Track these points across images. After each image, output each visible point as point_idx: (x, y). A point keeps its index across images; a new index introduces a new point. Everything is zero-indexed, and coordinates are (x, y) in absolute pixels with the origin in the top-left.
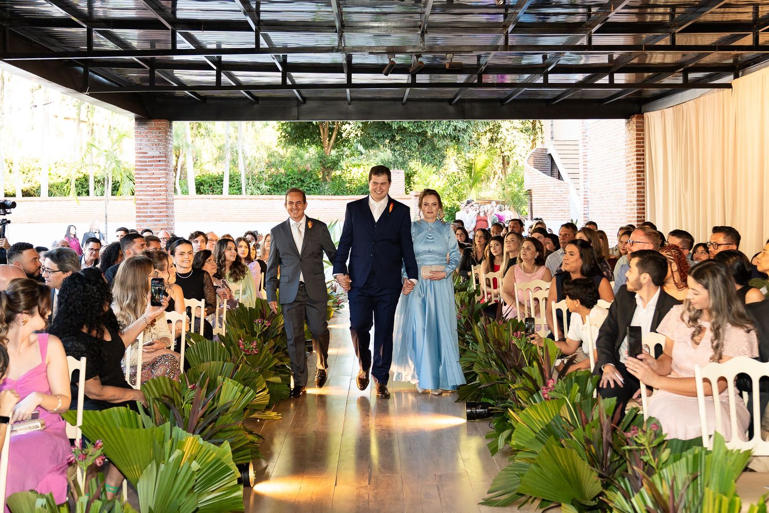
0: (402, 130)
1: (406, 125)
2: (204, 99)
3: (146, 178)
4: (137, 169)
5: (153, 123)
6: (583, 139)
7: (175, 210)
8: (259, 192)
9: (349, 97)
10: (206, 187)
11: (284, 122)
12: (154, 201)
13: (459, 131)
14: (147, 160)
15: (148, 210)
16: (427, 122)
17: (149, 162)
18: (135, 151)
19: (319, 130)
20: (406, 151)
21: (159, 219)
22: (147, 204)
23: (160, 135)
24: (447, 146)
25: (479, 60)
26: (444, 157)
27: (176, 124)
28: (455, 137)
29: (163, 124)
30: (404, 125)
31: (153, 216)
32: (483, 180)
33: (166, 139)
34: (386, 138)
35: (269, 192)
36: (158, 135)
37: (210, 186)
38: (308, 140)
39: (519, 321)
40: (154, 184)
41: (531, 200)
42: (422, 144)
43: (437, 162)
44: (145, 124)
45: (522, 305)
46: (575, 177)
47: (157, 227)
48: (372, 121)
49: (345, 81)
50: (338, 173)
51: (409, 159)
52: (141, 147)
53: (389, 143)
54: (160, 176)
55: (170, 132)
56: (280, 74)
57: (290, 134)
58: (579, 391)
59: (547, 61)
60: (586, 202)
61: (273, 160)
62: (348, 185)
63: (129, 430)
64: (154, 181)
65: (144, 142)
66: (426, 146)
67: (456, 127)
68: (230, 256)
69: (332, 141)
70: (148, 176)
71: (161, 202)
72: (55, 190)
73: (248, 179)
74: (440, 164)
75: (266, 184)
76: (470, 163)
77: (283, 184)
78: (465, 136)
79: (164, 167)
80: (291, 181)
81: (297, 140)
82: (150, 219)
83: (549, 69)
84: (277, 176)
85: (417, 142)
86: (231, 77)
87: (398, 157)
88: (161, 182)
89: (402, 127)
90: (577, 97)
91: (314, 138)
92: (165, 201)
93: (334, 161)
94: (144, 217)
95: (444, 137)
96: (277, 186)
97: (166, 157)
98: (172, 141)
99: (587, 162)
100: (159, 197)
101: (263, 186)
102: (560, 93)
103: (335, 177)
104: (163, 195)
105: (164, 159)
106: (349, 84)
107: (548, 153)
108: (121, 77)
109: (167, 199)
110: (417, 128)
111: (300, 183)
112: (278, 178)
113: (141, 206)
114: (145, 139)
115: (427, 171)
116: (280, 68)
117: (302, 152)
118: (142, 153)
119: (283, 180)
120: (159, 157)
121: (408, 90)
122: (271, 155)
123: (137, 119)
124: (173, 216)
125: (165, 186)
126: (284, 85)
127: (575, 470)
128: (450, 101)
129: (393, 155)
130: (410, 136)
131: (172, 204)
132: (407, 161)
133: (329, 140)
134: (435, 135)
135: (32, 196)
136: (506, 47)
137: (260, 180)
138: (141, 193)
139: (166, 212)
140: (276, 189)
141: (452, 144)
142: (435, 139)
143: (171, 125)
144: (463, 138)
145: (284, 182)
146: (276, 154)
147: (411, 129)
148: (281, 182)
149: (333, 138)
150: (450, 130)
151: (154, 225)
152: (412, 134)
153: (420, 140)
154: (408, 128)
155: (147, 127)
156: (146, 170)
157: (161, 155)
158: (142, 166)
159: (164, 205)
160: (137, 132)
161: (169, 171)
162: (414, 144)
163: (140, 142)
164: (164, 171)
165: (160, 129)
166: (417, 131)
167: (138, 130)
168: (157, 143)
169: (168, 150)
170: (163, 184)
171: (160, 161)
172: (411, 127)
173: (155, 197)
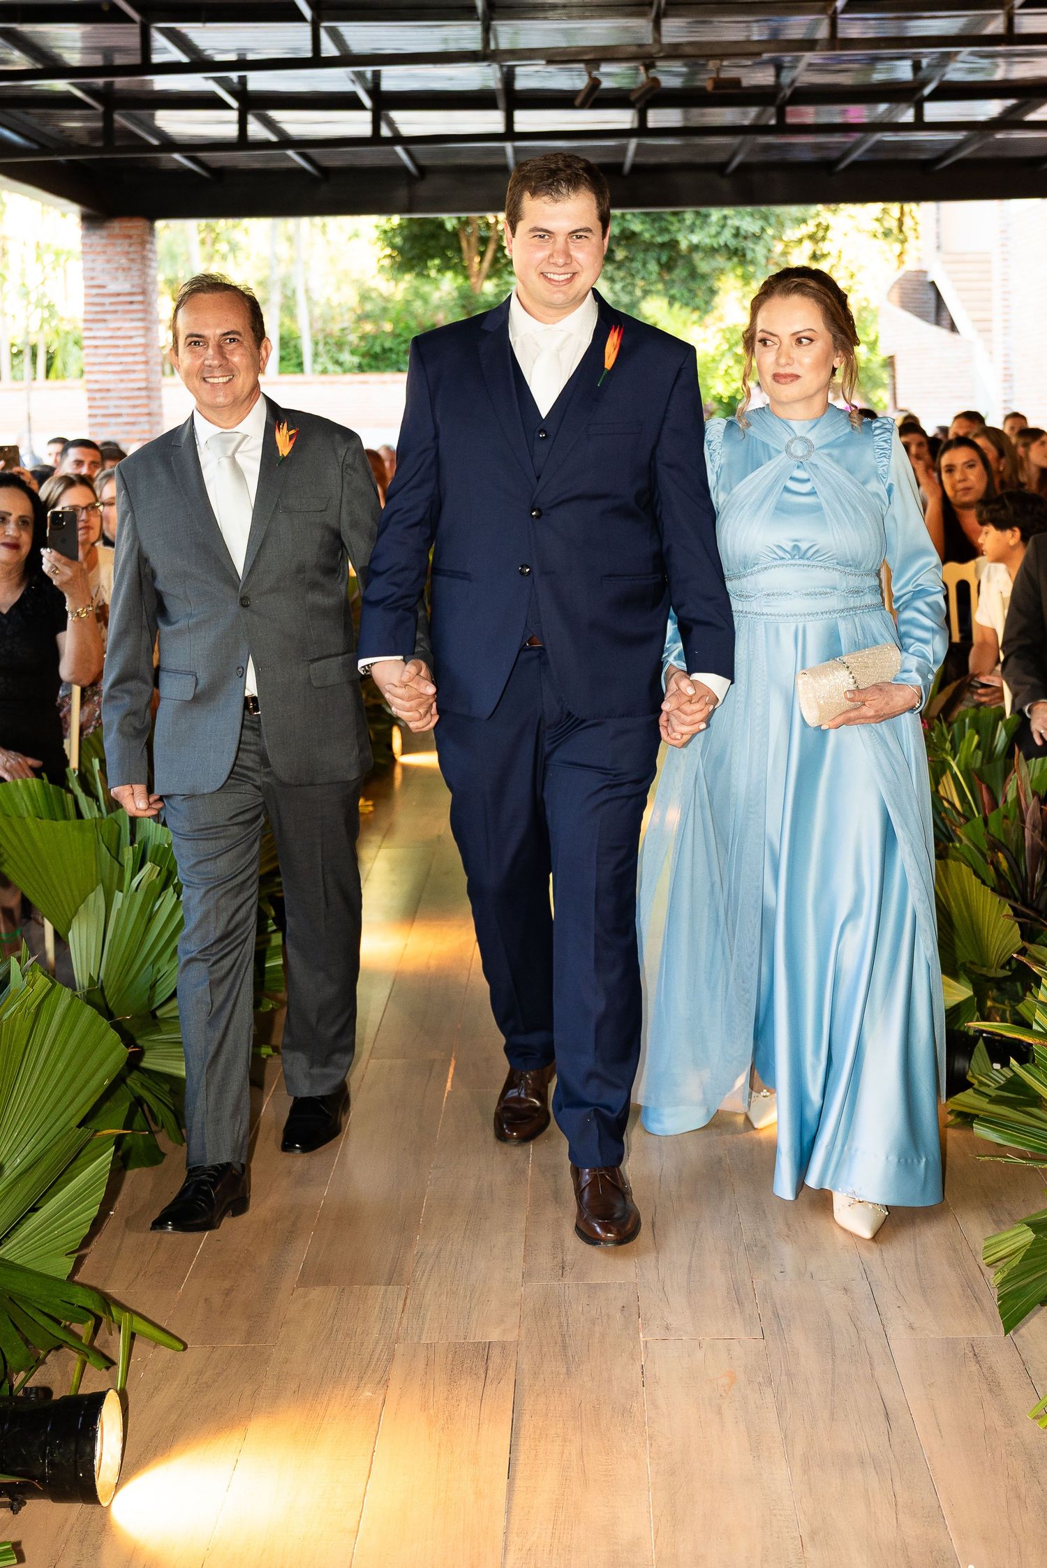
0: (628, 237)
1: (636, 226)
2: (219, 173)
3: (105, 338)
4: (86, 321)
5: (117, 226)
6: (1003, 245)
8: (338, 369)
9: (511, 160)
12: (123, 385)
13: (745, 238)
14: (107, 300)
15: (112, 403)
17: (111, 304)
18: (83, 282)
19: (459, 242)
20: (637, 282)
21: (132, 419)
22: (108, 390)
23: (131, 249)
24: (722, 271)
25: (778, 76)
26: (713, 292)
27: (162, 226)
28: (736, 251)
29: (137, 227)
30: (633, 227)
31: (120, 415)
33: (144, 258)
35: (361, 368)
38: (437, 262)
40: (120, 351)
41: (893, 377)
42: (667, 267)
43: (699, 301)
44: (100, 227)
46: (984, 328)
47: (130, 437)
49: (500, 128)
51: (644, 297)
52: (94, 274)
54: (132, 333)
55: (152, 243)
56: (367, 116)
57: (400, 250)
58: (978, 746)
59: (921, 75)
60: (1008, 377)
61: (369, 307)
63: (46, 823)
64: (121, 343)
65: (100, 263)
66: (678, 270)
70: (108, 334)
71: (137, 386)
73: (316, 344)
74: (706, 308)
75: (353, 353)
77: (388, 355)
78: (757, 249)
79: (140, 315)
81: (415, 262)
82: (113, 420)
83: (927, 91)
84: (375, 337)
85: (659, 262)
86: (270, 124)
87: (622, 294)
88: (135, 346)
89: (627, 233)
90: (986, 154)
91: (450, 259)
92: (143, 385)
94: (104, 416)
95: (713, 251)
96: (375, 357)
97: (144, 293)
98: (155, 261)
99: (1009, 293)
100: (133, 376)
101: (348, 358)
102: (950, 146)
104: (140, 371)
105: (140, 298)
106: (510, 134)
107: (930, 278)
108: (48, 129)
112: (378, 342)
113: (97, 394)
114: (103, 257)
116: (367, 102)
117: (426, 288)
118: (94, 286)
119: (387, 346)
120: (131, 294)
121: (633, 143)
122: (364, 298)
123: (85, 218)
124: (161, 415)
125: (143, 353)
126: (376, 139)
127: (968, 906)
128: (721, 168)
130: (646, 250)
131: (159, 390)
132: (638, 302)
133: (481, 262)
134: (694, 248)
136: (835, 42)
137: (340, 345)
138: (96, 368)
139: (146, 406)
140: (373, 363)
141: (729, 265)
142: (695, 254)
143: (152, 230)
144: (753, 250)
145: (391, 350)
146: (374, 295)
147: (647, 236)
148: (384, 351)
149: (489, 255)
150: (727, 236)
151: (123, 432)
152: (649, 246)
153: (664, 259)
154: (641, 234)
155: (104, 233)
156: (105, 321)
157: (134, 290)
158: (97, 313)
159: (144, 393)
160: (84, 245)
161: (150, 322)
162: (653, 267)
163: (90, 265)
164: (140, 324)
165: (130, 237)
166: (659, 240)
167: (88, 241)
168: (126, 266)
169: (149, 280)
170: (140, 350)
171: (131, 303)
172: (647, 230)
173: (124, 376)
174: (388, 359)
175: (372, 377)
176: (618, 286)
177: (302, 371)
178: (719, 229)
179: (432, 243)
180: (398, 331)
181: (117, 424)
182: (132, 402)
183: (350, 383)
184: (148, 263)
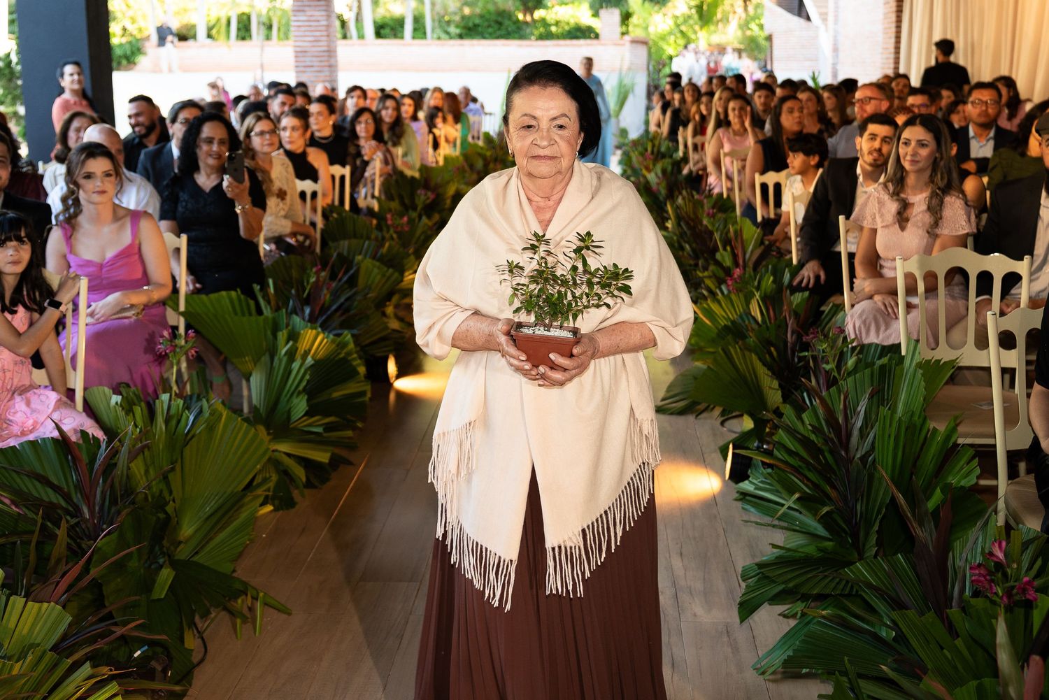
3: (305, 21)
4: (294, 11)
7: (339, 59)
8: (447, 37)
10: (386, 31)
12: (314, 49)
15: (307, 59)
21: (319, 69)
22: (305, 52)
31: (312, 66)
32: (718, 22)
35: (461, 37)
37: (393, 29)
39: (725, 196)
40: (312, 29)
41: (772, 46)
45: (730, 178)
46: (824, 18)
50: (542, 13)
54: (319, 18)
58: (772, 283)
60: (836, 49)
62: (553, 28)
63: (238, 317)
64: (312, 24)
68: (387, 115)
70: (306, 19)
71: (321, 49)
74: (663, 2)
75: (457, 26)
76: (699, 2)
79: (324, 8)
80: (486, 24)
82: (308, 69)
84: (470, 17)
88: (321, 26)
92: (326, 49)
94: (305, 66)
96: (469, 29)
100: (320, 44)
101: (453, 30)
103: (539, 18)
104: (324, 41)
111: (496, 27)
112: (472, 20)
113: (300, 54)
115: (649, 10)
119: (476, 23)
124: (336, 66)
125: (327, 31)
131: (335, 51)
135: (187, 40)
137: (449, 22)
138: (299, 38)
139: (328, 61)
140: (468, 33)
145: (479, 25)
148: (475, 25)
156: (303, 11)
158: (300, 6)
159: (326, 54)
161: (331, 11)
164: (323, 13)
170: (323, 28)
173: (315, 44)
175: (467, 42)
177: (426, 38)
180: (483, 13)
182: (319, 59)
183: (454, 45)
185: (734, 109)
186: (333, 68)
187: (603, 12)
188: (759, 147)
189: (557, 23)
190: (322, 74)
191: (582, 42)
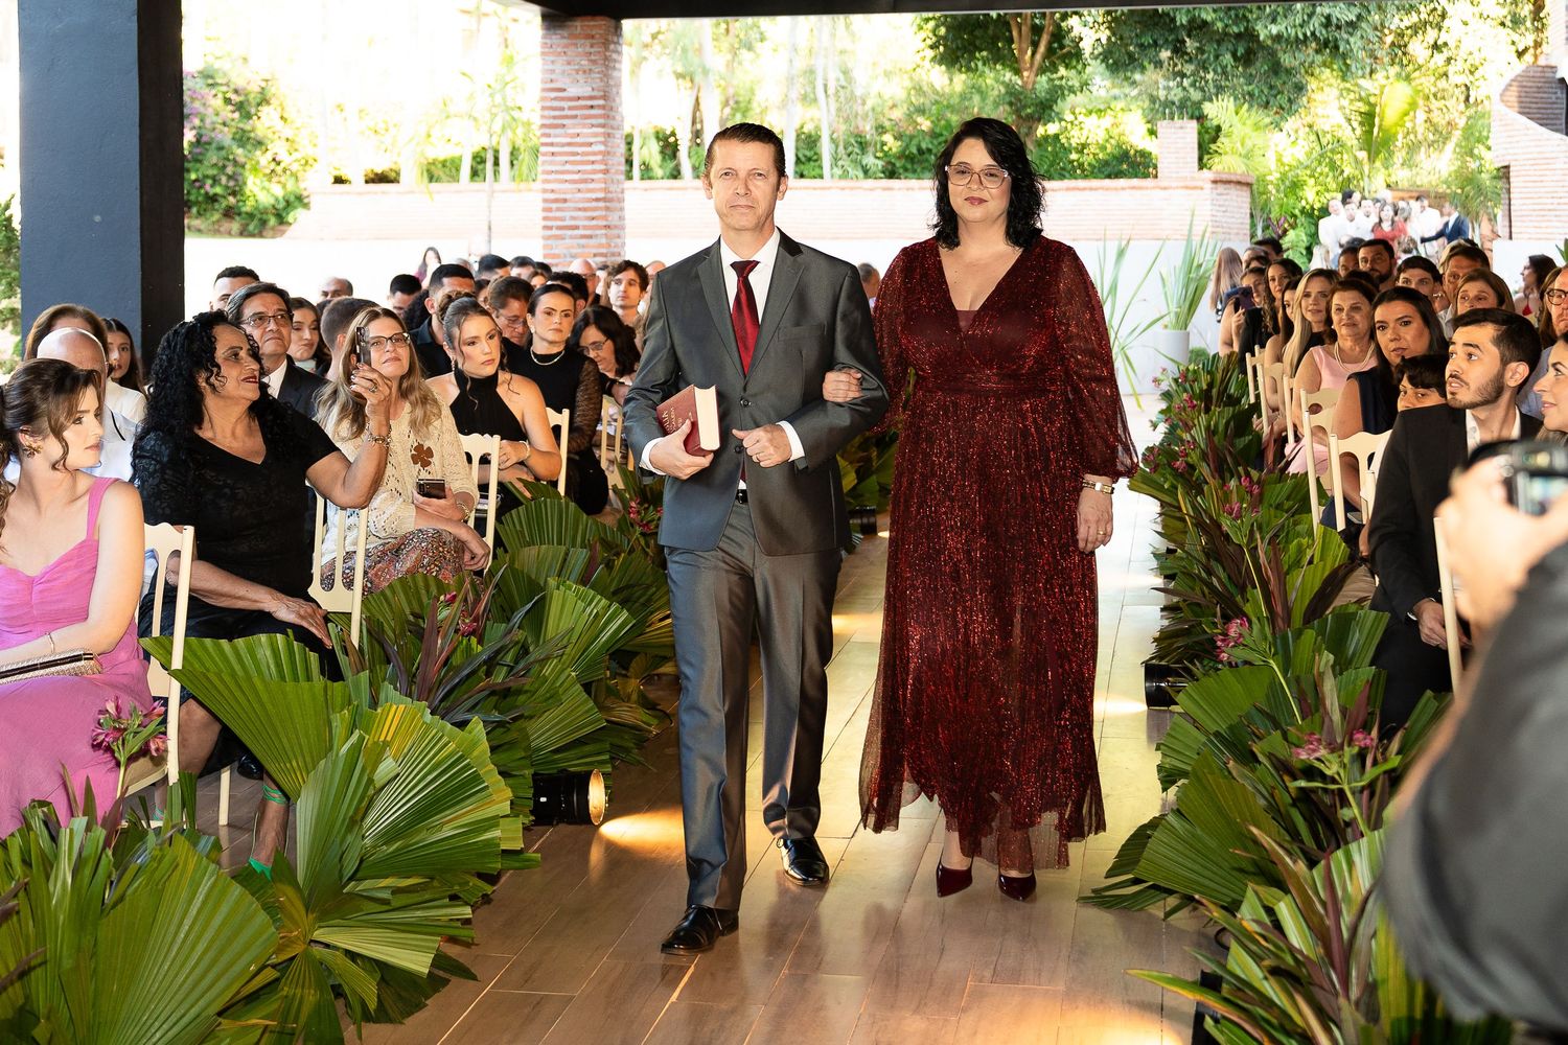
0: (1198, 27)
1: (1208, 17)
3: (563, 145)
4: (543, 126)
5: (578, 25)
7: (628, 214)
8: (861, 173)
11: (931, 15)
12: (580, 195)
13: (1339, 27)
14: (566, 104)
15: (568, 215)
16: (1259, 8)
17: (570, 108)
18: (540, 86)
19: (1011, 32)
20: (1210, 76)
21: (588, 232)
22: (565, 201)
23: (592, 50)
24: (1311, 65)
26: (1300, 88)
27: (628, 24)
28: (1326, 44)
29: (600, 27)
30: (1204, 16)
31: (577, 228)
33: (606, 58)
34: (1161, 47)
35: (891, 173)
36: (588, 49)
38: (985, 53)
40: (578, 158)
41: (1508, 191)
42: (1247, 59)
43: (1282, 100)
44: (561, 27)
47: (586, 250)
48: (1125, 9)
50: (1052, 128)
51: (1215, 94)
52: (553, 77)
53: (1171, 58)
54: (592, 140)
55: (618, 43)
57: (943, 41)
61: (920, 100)
62: (1074, 156)
64: (579, 150)
65: (559, 67)
66: (1258, 64)
67: (1328, 18)
69: (1038, 57)
70: (568, 140)
71: (594, 196)
72: (438, 172)
73: (837, 147)
74: (1288, 108)
76: (1369, 104)
77: (926, 156)
78: (1352, 40)
79: (601, 121)
81: (959, 54)
82: (570, 232)
84: (912, 138)
85: (1234, 55)
87: (1191, 90)
88: (594, 154)
89: (1199, 21)
91: (999, 50)
92: (601, 195)
93: (1042, 103)
94: (560, 228)
95: (1300, 43)
96: (911, 158)
98: (620, 62)
100: (591, 186)
101: (875, 162)
103: (1046, 138)
104: (599, 181)
105: (601, 102)
107: (1558, 76)
109: (606, 190)
110: (1236, 23)
112: (915, 142)
113: (553, 204)
114: (563, 58)
115: (1249, 122)
118: (553, 89)
119: (924, 146)
120: (591, 98)
123: (544, 17)
124: (622, 228)
125: (604, 161)
129: (1180, 84)
130: (1219, 43)
131: (621, 201)
133: (1033, 54)
134: (1278, 38)
135: (391, 181)
137: (862, 146)
138: (553, 176)
139: (605, 218)
140: (909, 166)
141: (1319, 59)
142: (1277, 46)
143: (618, 30)
144: (1348, 42)
145: (929, 151)
146: (928, 89)
147: (1220, 25)
148: (921, 151)
149: (1042, 49)
150: (1316, 23)
151: (579, 246)
152: (1222, 38)
153: (1241, 51)
154: (1213, 23)
155: (565, 34)
156: (562, 127)
157: (595, 93)
158: (554, 117)
159: (601, 204)
160: (544, 45)
161: (612, 128)
162: (1227, 59)
163: (551, 67)
164: (601, 130)
165: (593, 37)
166: (1236, 30)
167: (548, 41)
168: (587, 68)
169: (611, 82)
170: (599, 158)
171: (592, 107)
172: (1221, 20)
173: (582, 186)
174: (927, 160)
176: (1186, 82)
177: (821, 176)
178: (1306, 17)
179: (978, 33)
180: (938, 130)
181: (571, 237)
182: (588, 214)
184: (612, 65)
185: (1340, 310)
186: (614, 229)
187: (1163, 126)
188: (1355, 385)
189: (1083, 147)
190: (592, 242)
191: (1122, 182)
